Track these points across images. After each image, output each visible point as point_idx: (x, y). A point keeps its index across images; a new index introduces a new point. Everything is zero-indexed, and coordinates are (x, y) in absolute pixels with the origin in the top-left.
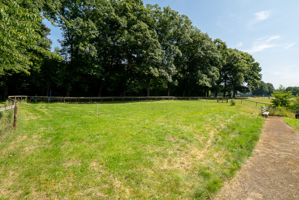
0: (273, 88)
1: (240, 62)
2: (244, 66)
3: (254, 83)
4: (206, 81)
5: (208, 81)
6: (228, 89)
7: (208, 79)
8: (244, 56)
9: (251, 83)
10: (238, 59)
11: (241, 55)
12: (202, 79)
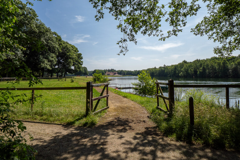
0: (87, 70)
1: (71, 52)
2: (73, 55)
3: (78, 67)
4: (47, 64)
5: (48, 65)
6: (62, 71)
7: (48, 63)
8: (74, 48)
9: (77, 67)
10: (70, 50)
11: (71, 47)
12: (43, 62)
